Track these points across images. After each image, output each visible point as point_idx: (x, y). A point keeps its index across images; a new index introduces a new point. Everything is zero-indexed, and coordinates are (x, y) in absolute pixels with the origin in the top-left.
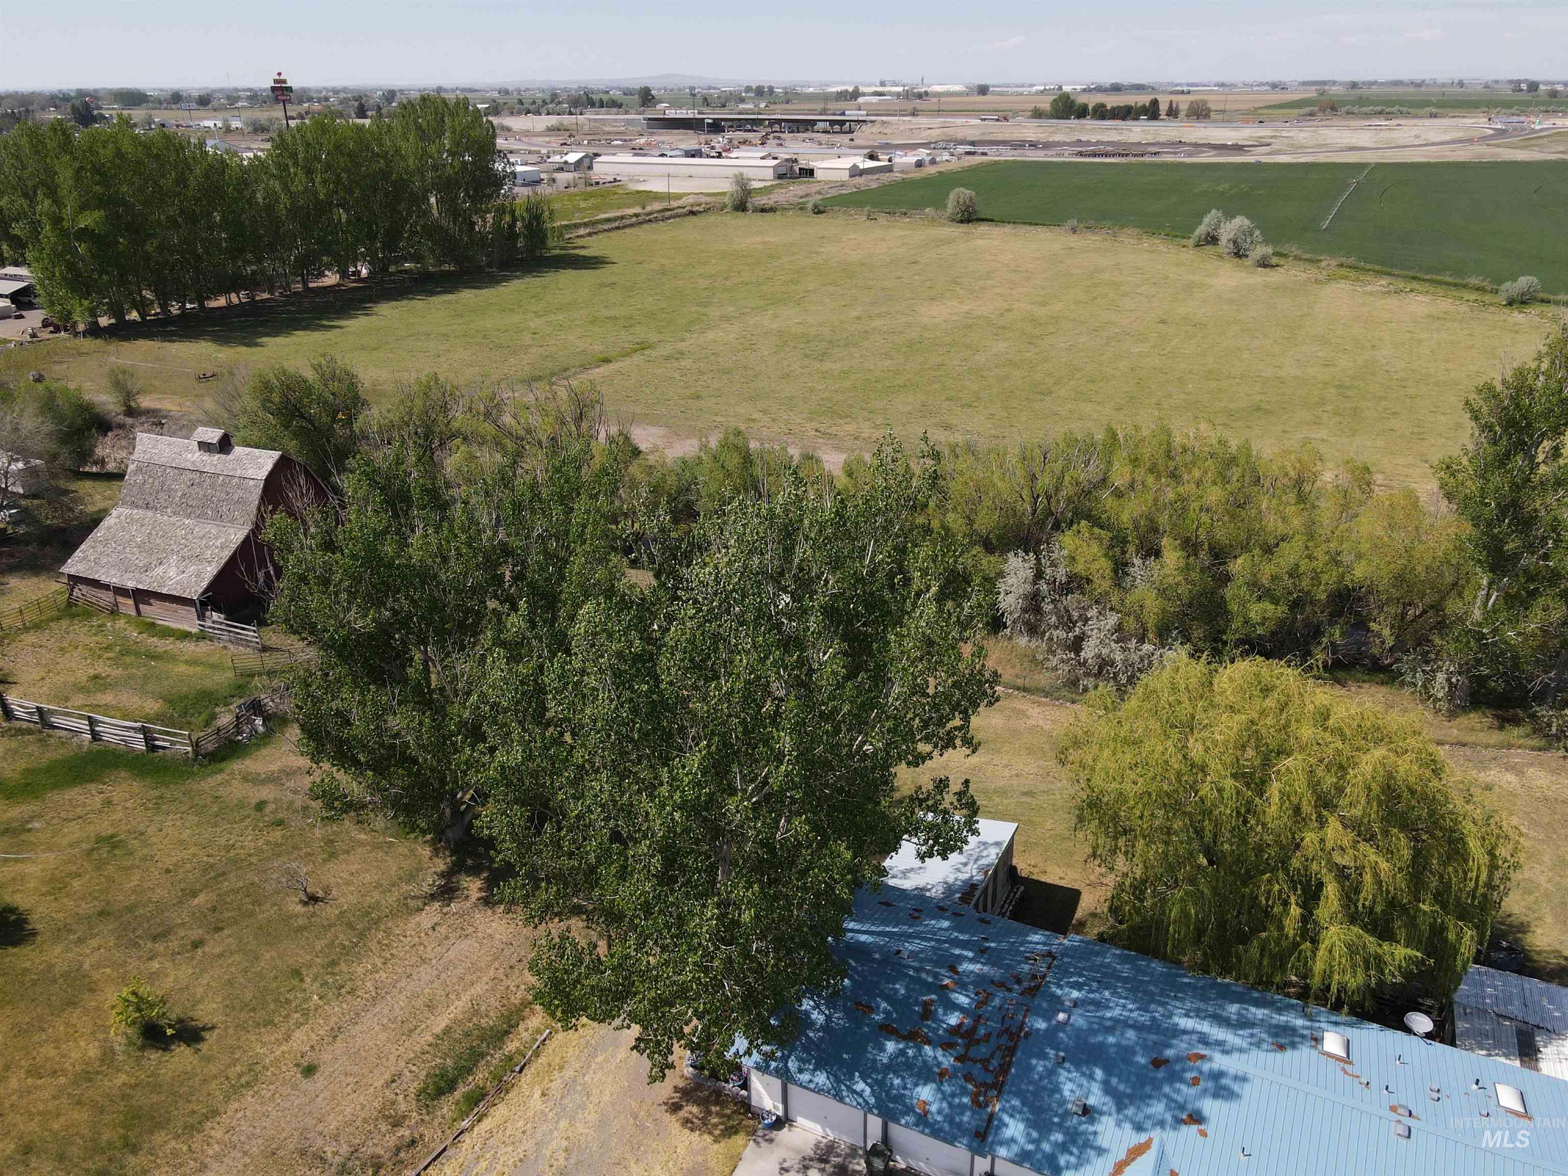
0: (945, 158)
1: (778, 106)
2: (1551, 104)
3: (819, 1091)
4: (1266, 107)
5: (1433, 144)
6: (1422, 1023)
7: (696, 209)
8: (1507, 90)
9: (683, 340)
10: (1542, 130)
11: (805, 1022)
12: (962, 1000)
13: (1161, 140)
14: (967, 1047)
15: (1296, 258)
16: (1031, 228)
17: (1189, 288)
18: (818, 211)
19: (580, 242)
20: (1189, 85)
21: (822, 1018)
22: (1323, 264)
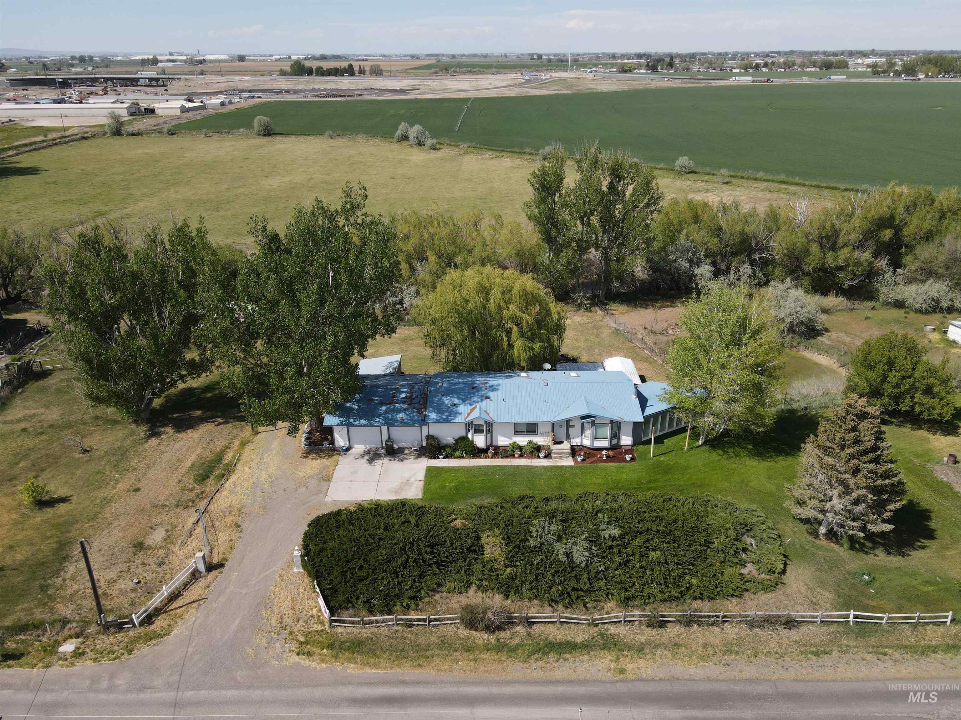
0: (236, 100)
1: (100, 69)
2: (548, 66)
3: (364, 426)
4: (411, 69)
5: (498, 88)
6: (548, 366)
7: (86, 135)
8: (528, 59)
9: (125, 208)
10: (546, 79)
11: (351, 409)
12: (405, 390)
13: (361, 88)
14: (411, 401)
15: (448, 145)
16: (306, 137)
17: (400, 161)
18: (171, 133)
19: (15, 159)
20: (365, 56)
21: (356, 407)
22: (461, 147)
